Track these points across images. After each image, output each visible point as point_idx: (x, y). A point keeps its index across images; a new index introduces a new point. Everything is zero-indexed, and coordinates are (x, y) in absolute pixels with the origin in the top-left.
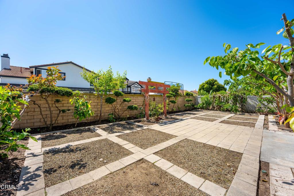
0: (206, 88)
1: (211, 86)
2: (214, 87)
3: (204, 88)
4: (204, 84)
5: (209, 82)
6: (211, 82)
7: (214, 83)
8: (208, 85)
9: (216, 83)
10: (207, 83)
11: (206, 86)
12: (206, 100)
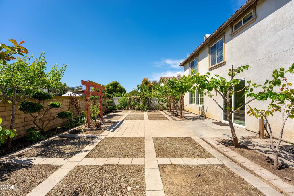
0: (110, 89)
1: (114, 88)
2: (117, 89)
3: (108, 89)
4: (108, 85)
5: (113, 84)
6: (115, 84)
7: (117, 86)
8: (112, 87)
9: (119, 85)
10: (111, 85)
11: (111, 87)
12: (123, 101)
